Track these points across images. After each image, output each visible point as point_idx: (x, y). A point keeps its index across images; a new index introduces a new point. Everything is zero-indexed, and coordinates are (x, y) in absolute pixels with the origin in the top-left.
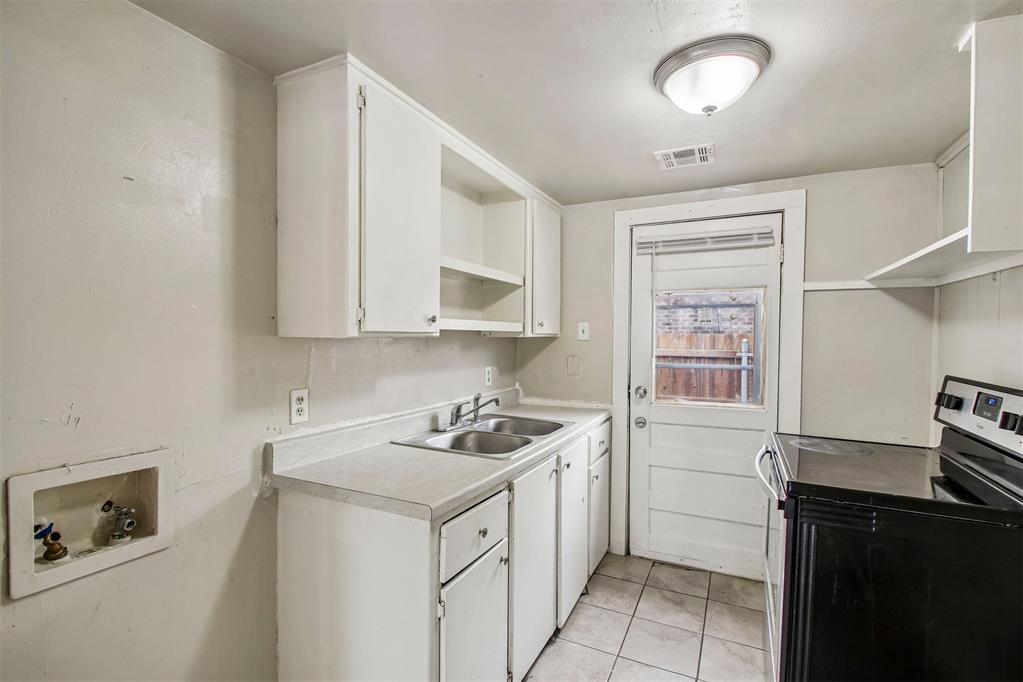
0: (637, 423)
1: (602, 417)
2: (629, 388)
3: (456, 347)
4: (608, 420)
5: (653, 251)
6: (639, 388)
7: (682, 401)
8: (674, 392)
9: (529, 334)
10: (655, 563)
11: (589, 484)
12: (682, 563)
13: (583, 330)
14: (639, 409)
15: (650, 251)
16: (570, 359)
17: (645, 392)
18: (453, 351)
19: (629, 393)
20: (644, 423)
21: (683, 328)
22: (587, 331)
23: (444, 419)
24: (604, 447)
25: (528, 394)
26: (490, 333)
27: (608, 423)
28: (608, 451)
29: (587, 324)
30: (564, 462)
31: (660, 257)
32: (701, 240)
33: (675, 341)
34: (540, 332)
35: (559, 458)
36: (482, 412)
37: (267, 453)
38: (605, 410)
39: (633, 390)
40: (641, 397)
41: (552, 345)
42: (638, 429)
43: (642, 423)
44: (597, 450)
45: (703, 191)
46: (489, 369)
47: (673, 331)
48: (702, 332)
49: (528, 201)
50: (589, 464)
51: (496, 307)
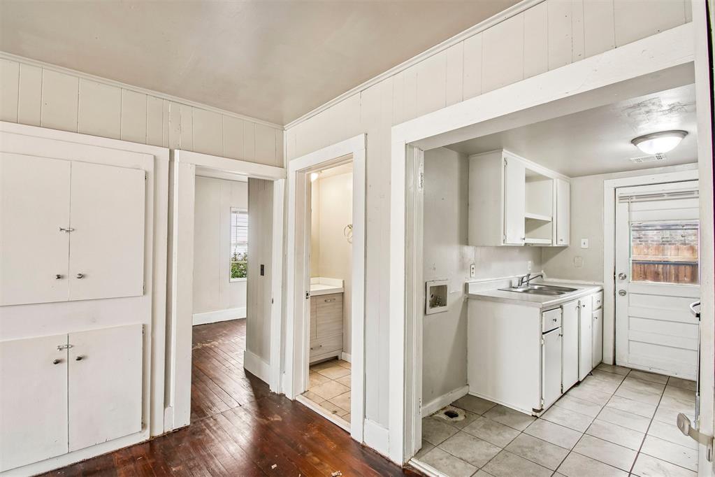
0: (620, 293)
1: (598, 288)
2: (615, 274)
3: (517, 250)
4: (601, 291)
5: (630, 201)
6: (621, 274)
7: (650, 282)
8: (645, 278)
9: (555, 245)
10: (632, 370)
11: (593, 321)
12: (651, 371)
13: (584, 243)
14: (621, 285)
15: (628, 200)
16: (576, 259)
17: (625, 277)
18: (516, 253)
19: (615, 277)
20: (625, 293)
21: (653, 241)
22: (587, 243)
23: (515, 283)
24: (600, 304)
25: (549, 276)
26: (533, 244)
27: (601, 292)
28: (602, 307)
29: (587, 240)
30: (582, 304)
31: (634, 204)
32: (661, 195)
33: (645, 250)
34: (561, 244)
35: (579, 302)
36: (531, 282)
37: (466, 286)
38: (598, 285)
39: (617, 275)
40: (623, 279)
41: (565, 250)
42: (621, 297)
43: (623, 293)
44: (597, 305)
45: (661, 168)
46: (530, 262)
47: (643, 243)
48: (670, 244)
49: (555, 180)
50: (592, 311)
51: (536, 231)
